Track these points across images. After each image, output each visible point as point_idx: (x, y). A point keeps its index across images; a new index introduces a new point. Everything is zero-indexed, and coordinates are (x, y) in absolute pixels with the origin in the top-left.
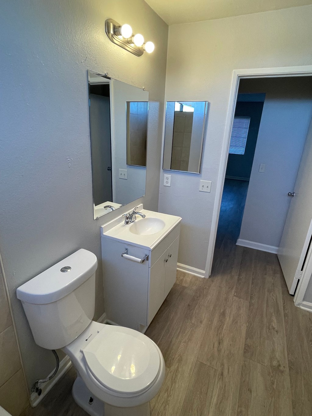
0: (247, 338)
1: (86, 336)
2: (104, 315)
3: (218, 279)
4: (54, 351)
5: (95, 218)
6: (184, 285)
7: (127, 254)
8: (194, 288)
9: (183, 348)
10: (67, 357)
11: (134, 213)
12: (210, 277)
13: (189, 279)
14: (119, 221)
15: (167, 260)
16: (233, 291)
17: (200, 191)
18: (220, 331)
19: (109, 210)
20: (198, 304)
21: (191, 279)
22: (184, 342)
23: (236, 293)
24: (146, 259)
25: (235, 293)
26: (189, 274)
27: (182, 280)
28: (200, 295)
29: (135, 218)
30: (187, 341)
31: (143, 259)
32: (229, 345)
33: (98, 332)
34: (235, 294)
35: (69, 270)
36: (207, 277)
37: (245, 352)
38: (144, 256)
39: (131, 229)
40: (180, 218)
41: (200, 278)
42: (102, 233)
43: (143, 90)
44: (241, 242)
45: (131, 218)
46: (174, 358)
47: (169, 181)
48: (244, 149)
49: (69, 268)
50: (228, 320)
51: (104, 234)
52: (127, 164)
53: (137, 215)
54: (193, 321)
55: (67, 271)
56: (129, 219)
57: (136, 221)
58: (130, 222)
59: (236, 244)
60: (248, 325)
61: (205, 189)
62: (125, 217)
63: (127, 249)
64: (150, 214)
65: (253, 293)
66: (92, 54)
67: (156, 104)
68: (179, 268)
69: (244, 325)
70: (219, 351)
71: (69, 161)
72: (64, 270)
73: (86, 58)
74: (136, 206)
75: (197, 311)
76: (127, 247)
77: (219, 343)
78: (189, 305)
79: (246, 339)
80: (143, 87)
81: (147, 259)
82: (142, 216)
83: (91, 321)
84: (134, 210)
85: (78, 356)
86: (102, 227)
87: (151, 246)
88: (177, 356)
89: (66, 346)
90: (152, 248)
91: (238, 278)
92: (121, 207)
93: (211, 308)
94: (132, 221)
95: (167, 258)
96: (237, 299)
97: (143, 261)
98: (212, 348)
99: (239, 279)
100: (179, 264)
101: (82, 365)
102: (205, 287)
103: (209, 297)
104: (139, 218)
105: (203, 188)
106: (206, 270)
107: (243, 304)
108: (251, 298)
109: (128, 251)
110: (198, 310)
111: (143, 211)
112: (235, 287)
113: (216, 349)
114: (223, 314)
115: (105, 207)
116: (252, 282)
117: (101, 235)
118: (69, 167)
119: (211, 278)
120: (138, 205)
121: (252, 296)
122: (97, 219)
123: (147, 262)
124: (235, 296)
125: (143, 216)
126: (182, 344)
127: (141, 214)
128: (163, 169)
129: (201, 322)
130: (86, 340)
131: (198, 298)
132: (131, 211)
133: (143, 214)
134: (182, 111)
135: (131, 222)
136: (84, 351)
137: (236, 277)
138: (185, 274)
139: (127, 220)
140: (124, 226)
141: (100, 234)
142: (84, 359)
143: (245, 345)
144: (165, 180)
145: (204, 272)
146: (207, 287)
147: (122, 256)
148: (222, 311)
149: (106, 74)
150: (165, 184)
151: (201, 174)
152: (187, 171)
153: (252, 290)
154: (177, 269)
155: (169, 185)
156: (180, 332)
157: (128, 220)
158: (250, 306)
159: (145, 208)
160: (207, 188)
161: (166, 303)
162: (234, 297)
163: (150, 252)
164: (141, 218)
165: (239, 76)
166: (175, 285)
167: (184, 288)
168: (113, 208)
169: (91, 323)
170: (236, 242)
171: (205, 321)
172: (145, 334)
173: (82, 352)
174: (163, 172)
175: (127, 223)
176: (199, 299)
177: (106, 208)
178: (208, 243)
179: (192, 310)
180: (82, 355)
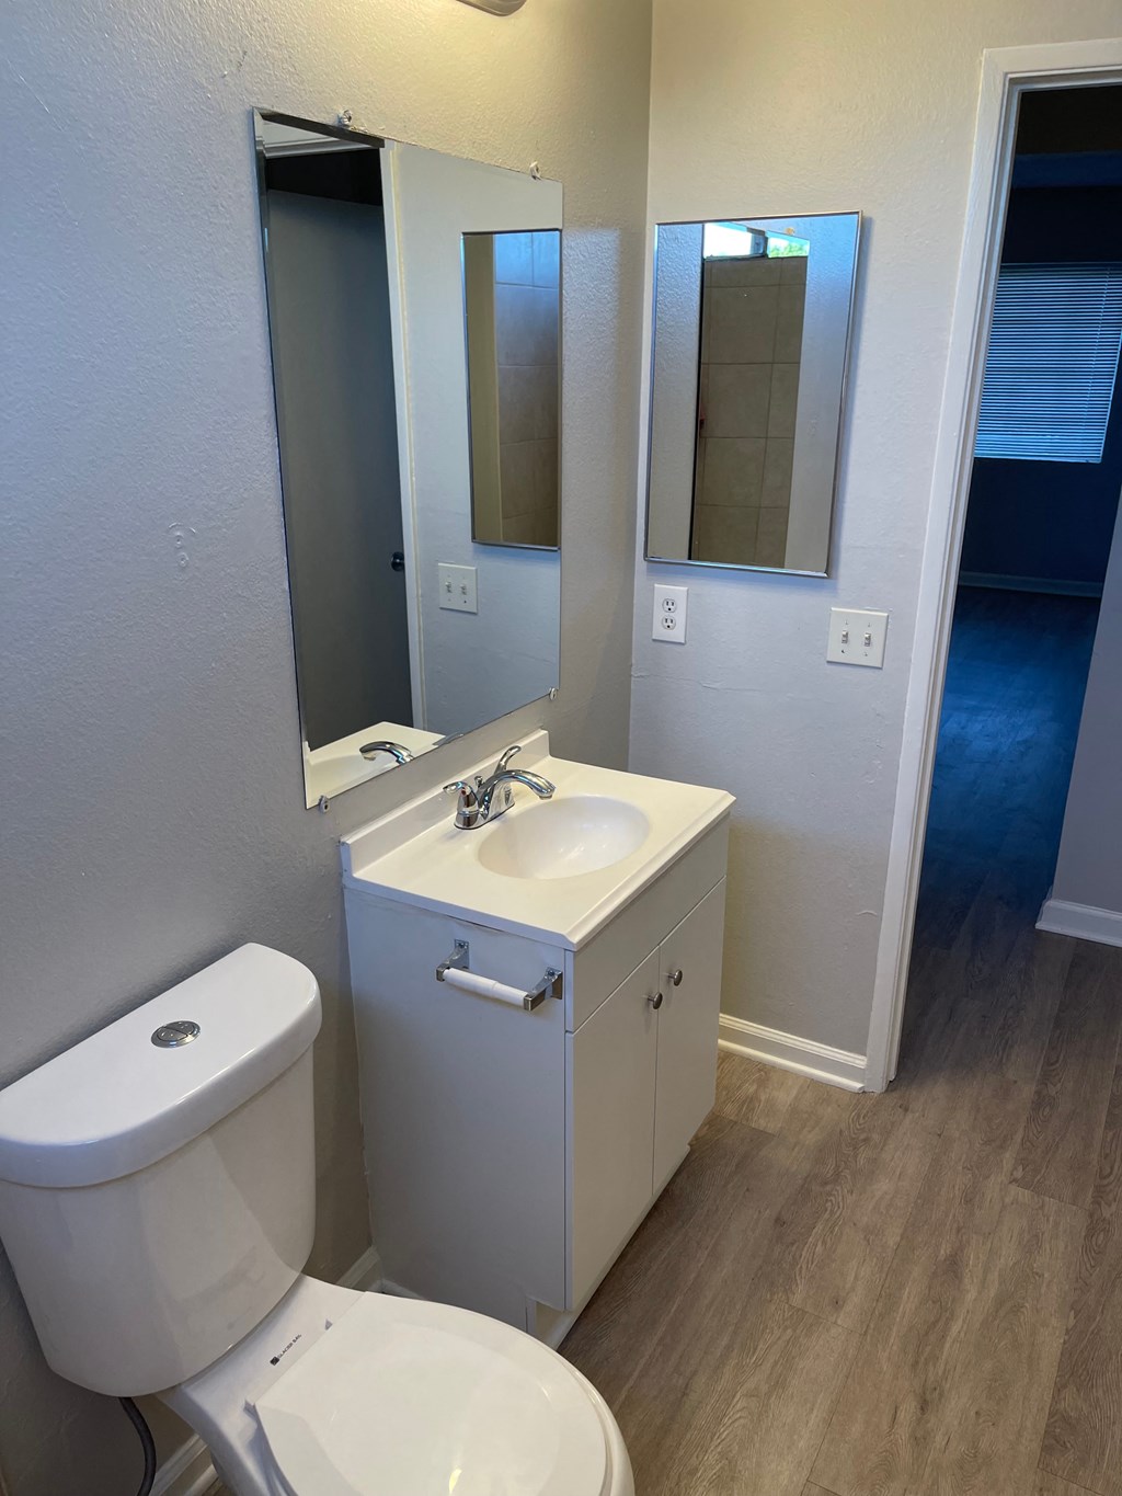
0: (1064, 1386)
1: (273, 1344)
2: (369, 1258)
3: (933, 1099)
4: (128, 1403)
5: (311, 801)
6: (760, 1122)
7: (465, 968)
8: (811, 1137)
9: (742, 1421)
10: (195, 1444)
11: (503, 774)
12: (892, 1086)
13: (784, 1097)
14: (430, 814)
15: (661, 996)
16: (1008, 1157)
17: (828, 662)
18: (928, 1349)
19: (385, 761)
20: (826, 1216)
21: (796, 1098)
22: (749, 1395)
23: (1021, 1168)
24: (549, 992)
25: (1015, 1169)
26: (786, 1072)
27: (751, 1100)
28: (837, 1175)
29: (507, 799)
30: (764, 1388)
31: (535, 992)
32: (972, 1413)
33: (328, 1325)
34: (1019, 1174)
35: (189, 1038)
36: (878, 1086)
37: (1046, 1449)
38: (540, 975)
39: (483, 854)
40: (723, 798)
41: (842, 1090)
42: (349, 871)
43: (534, 177)
44: (1063, 916)
45: (489, 802)
46: (697, 1470)
47: (680, 616)
48: (1100, 437)
49: (191, 1028)
50: (974, 1297)
51: (355, 875)
52: (474, 538)
53: (514, 786)
54: (797, 1299)
55: (179, 1043)
56: (476, 805)
57: (512, 812)
58: (480, 820)
59: (1039, 926)
60: (1075, 1326)
61: (856, 653)
62: (460, 791)
63: (462, 946)
64: (577, 780)
65: (1112, 1168)
66: (270, 34)
67: (607, 240)
68: (726, 1040)
69: (1054, 1321)
70: (920, 1440)
71: (179, 538)
72: (169, 1035)
73: (245, 53)
74: (514, 742)
75: (819, 1249)
76: (462, 935)
77: (924, 1406)
78: (779, 1222)
79: (1059, 1388)
80: (533, 165)
81: (557, 989)
82: (539, 789)
83: (295, 1274)
84: (503, 763)
85: (234, 1428)
86: (349, 842)
87: (570, 933)
88: (711, 1458)
89: (180, 1384)
90: (576, 939)
91: (1038, 1093)
92: (440, 744)
93: (892, 1237)
94: (490, 816)
95: (660, 987)
96: (1024, 1195)
97: (536, 1001)
98: (885, 1427)
99: (1041, 1102)
100: (726, 1020)
101: (251, 1465)
102: (862, 1137)
103: (883, 1186)
104: (524, 802)
105: (843, 646)
106: (868, 1052)
107: (1056, 1224)
108: (1100, 1194)
109: (467, 952)
110: (824, 1243)
111: (548, 768)
112: (1018, 1137)
113: (903, 1433)
114: (952, 1268)
115: (364, 750)
116: (1110, 1113)
117: (345, 881)
118: (183, 569)
119: (896, 1094)
120: (526, 735)
121: (1105, 1182)
122: (323, 804)
123: (555, 1005)
124: (1015, 1180)
125: (544, 791)
126: (738, 1407)
127: (535, 780)
128: (646, 555)
129: (837, 1304)
130: (275, 1361)
131: (828, 1188)
132: (486, 767)
133: (541, 782)
134: (764, 255)
135: (485, 816)
136: (262, 1407)
137: (1027, 1091)
138: (765, 1070)
139: (467, 810)
140: (451, 837)
141: (341, 875)
142: (260, 1443)
143: (1051, 1415)
144: (659, 614)
145: (859, 1061)
146: (876, 1137)
147: (440, 976)
148: (945, 1250)
149: (340, 119)
150: (659, 631)
151: (836, 578)
152: (782, 567)
153: (1106, 1156)
154: (720, 1041)
155: (677, 634)
156: (729, 1348)
157: (475, 807)
158: (1091, 1232)
159: (559, 749)
160: (868, 644)
161: (666, 1209)
162: (1013, 1189)
163: (570, 956)
164: (534, 799)
165: (1011, 79)
166: (714, 1121)
167: (761, 1138)
168: (405, 753)
169: (297, 1284)
170: (1035, 914)
171: (855, 1301)
172: (560, 1351)
173: (251, 1411)
174: (650, 571)
175: (468, 822)
176: (829, 1194)
177: (369, 755)
178: (877, 920)
179: (793, 1244)
180: (255, 1425)
